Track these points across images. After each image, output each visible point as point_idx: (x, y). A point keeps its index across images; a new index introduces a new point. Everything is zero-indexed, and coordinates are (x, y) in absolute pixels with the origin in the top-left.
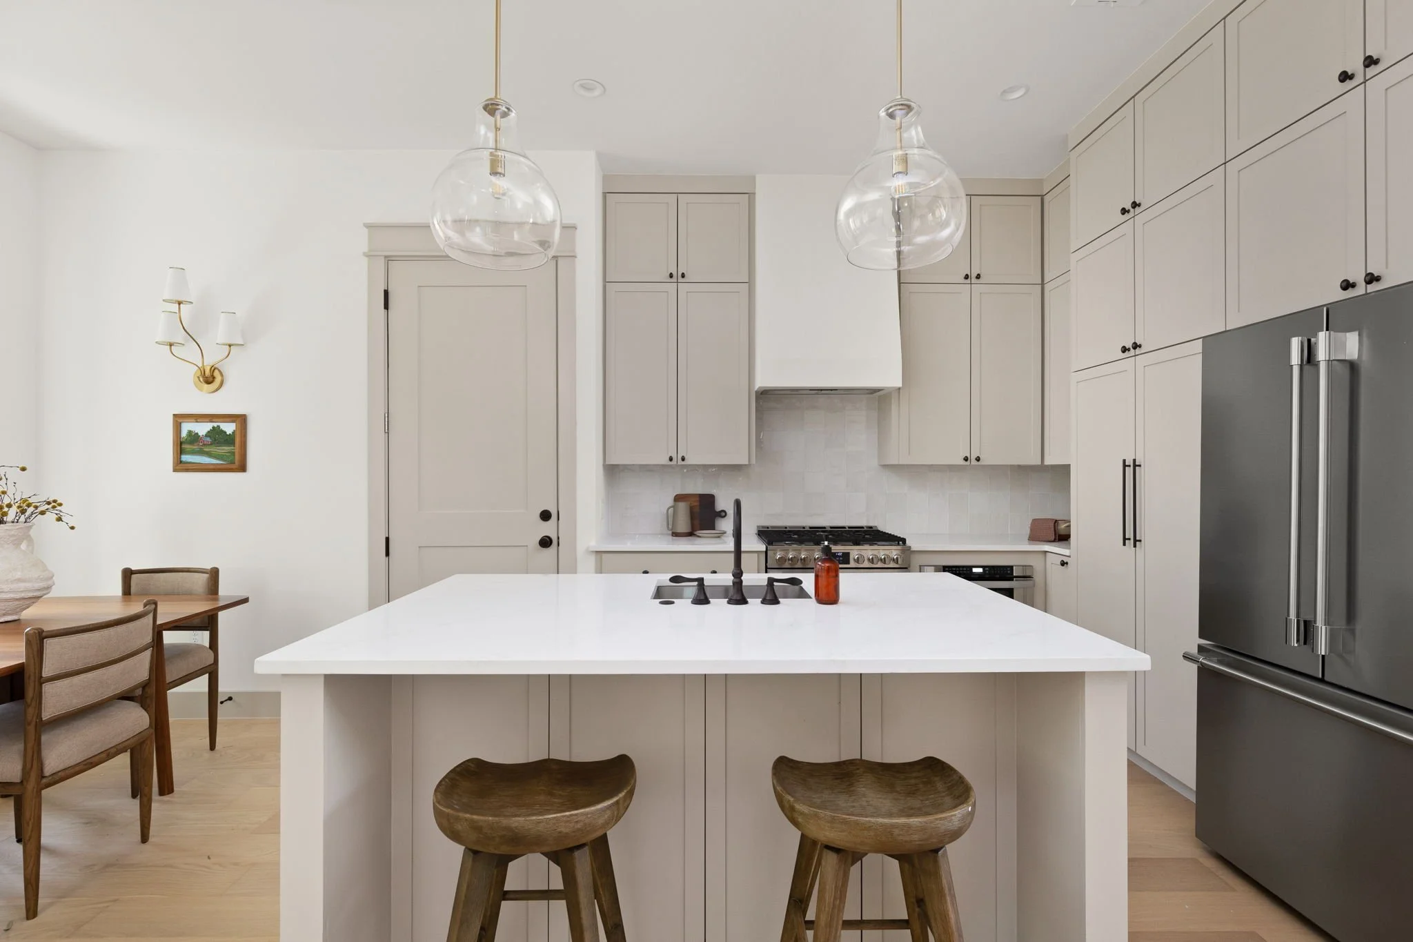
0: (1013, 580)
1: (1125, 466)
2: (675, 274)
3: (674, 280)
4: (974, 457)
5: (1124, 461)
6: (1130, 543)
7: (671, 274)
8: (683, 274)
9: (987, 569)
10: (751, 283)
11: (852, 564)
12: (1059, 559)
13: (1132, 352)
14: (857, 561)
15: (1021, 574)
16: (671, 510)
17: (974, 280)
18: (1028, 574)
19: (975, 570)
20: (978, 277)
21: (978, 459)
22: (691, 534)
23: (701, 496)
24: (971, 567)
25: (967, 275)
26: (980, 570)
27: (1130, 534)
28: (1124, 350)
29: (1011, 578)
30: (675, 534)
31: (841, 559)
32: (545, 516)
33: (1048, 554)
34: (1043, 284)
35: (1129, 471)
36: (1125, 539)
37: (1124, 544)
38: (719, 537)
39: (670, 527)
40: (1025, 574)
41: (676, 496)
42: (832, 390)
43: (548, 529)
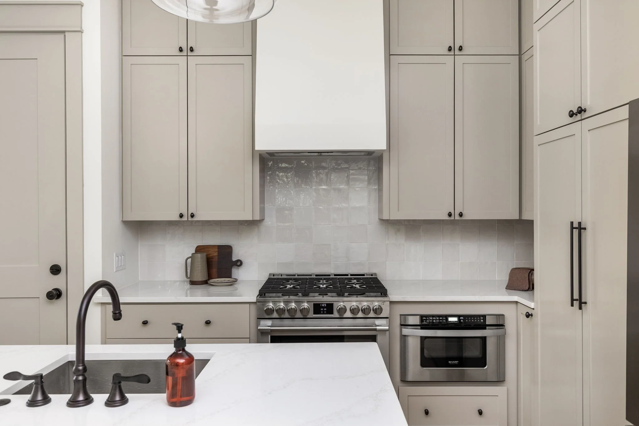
0: (485, 329)
1: (572, 228)
2: (184, 48)
3: (185, 53)
4: (457, 213)
5: (572, 223)
6: (576, 303)
7: (181, 48)
8: (191, 47)
9: (462, 318)
10: (253, 55)
11: (336, 314)
12: (525, 310)
13: (579, 117)
14: (339, 311)
15: (495, 323)
16: (189, 260)
17: (457, 52)
18: (501, 323)
19: (451, 319)
20: (461, 49)
21: (461, 215)
22: (205, 282)
23: (220, 247)
24: (447, 317)
25: (450, 47)
26: (455, 319)
27: (576, 296)
28: (572, 114)
29: (483, 327)
30: (193, 283)
31: (325, 309)
32: (55, 270)
33: (519, 304)
34: (520, 55)
35: (576, 232)
36: (573, 300)
37: (572, 305)
38: (231, 285)
39: (189, 276)
40: (498, 323)
41: (198, 247)
42: (328, 152)
43: (57, 282)
